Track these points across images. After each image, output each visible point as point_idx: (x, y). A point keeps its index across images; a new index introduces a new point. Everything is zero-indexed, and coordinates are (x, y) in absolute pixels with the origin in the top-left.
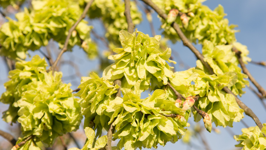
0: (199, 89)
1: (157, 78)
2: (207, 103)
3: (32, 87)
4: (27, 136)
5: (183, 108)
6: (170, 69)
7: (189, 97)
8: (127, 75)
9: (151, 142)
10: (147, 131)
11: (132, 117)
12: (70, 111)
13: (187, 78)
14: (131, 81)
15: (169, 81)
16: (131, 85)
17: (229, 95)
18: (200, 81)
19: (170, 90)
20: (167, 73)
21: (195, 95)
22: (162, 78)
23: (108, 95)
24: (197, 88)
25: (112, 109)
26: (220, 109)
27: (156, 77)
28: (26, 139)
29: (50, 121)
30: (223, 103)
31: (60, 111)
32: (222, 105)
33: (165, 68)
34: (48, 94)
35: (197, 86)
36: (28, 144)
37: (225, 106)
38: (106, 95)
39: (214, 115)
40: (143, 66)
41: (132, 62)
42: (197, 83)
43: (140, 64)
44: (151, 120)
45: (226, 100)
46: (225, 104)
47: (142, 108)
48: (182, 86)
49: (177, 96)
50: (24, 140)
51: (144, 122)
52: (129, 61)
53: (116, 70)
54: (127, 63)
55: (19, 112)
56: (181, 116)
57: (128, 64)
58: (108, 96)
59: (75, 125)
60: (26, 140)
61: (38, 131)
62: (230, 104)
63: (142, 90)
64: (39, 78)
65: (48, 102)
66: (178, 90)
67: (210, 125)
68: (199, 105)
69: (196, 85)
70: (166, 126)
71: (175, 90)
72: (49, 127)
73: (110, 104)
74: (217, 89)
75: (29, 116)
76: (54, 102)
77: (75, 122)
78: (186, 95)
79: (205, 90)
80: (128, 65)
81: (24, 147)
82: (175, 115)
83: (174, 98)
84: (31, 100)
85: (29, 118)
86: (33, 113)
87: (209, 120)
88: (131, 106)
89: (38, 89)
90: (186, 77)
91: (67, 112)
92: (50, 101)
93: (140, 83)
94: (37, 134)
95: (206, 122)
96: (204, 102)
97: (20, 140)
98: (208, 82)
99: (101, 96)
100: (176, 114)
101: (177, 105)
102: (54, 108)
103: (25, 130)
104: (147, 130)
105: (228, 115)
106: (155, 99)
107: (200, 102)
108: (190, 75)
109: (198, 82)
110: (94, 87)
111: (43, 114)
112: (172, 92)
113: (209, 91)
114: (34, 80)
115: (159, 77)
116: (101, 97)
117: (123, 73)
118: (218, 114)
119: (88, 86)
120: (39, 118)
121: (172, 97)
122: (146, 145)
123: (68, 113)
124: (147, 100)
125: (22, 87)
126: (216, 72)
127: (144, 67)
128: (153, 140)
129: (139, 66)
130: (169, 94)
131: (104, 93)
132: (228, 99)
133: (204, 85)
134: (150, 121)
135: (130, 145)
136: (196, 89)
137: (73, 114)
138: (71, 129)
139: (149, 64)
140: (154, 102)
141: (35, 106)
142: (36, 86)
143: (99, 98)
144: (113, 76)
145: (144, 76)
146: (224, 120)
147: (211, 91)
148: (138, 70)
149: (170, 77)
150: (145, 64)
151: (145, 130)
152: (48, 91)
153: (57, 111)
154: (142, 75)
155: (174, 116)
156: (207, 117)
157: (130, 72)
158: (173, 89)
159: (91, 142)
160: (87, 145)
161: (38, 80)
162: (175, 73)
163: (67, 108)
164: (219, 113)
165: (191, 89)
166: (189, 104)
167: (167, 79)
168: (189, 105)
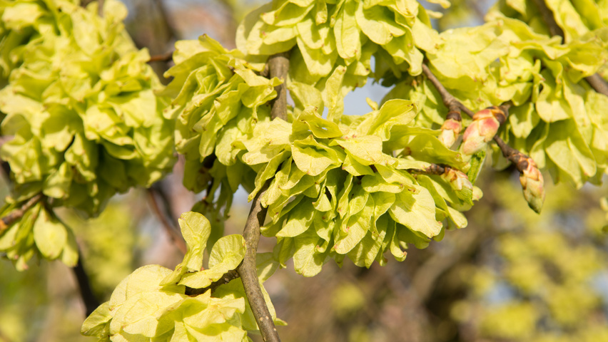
0: (512, 83)
1: (393, 55)
2: (533, 122)
3: (40, 55)
4: (26, 194)
5: (466, 145)
6: (429, 22)
7: (483, 112)
8: (306, 46)
9: (369, 250)
10: (360, 224)
11: (318, 187)
12: (146, 131)
13: (478, 52)
14: (317, 63)
15: (426, 61)
16: (318, 75)
17: (596, 98)
18: (516, 58)
19: (429, 87)
20: (423, 35)
21: (499, 104)
22: (407, 55)
23: (249, 106)
24: (507, 81)
25: (259, 153)
26: (569, 140)
27: (390, 52)
28: (25, 202)
29: (91, 158)
30: (579, 124)
31: (117, 134)
32: (575, 128)
33: (418, 24)
34: (85, 78)
35: (506, 73)
36: (30, 219)
37: (582, 131)
38: (244, 103)
39: (552, 156)
40: (353, 18)
41: (320, 10)
42: (508, 66)
43: (345, 15)
44: (372, 194)
45: (587, 111)
46: (584, 126)
47: (347, 158)
48: (464, 79)
49: (448, 106)
50: (19, 205)
51: (352, 196)
52: (311, 4)
53: (274, 28)
54: (305, 8)
55: (6, 126)
56: (458, 173)
57: (310, 12)
58: (251, 110)
59: (161, 166)
60: (24, 208)
61: (57, 185)
62: (599, 126)
63: (348, 87)
64: (61, 27)
65: (84, 105)
66: (452, 88)
67: (540, 195)
68: (508, 127)
69: (502, 70)
70: (415, 208)
71: (442, 89)
72: (89, 175)
73: (254, 134)
74: (564, 82)
75: (31, 143)
76: (101, 106)
77: (160, 158)
78: (474, 102)
79: (530, 84)
80: (311, 15)
81: (20, 227)
82: (442, 169)
83: (438, 111)
84: (35, 92)
85: (30, 147)
86: (44, 132)
87: (538, 180)
88: (314, 152)
89: (57, 61)
90: (476, 49)
91: (137, 136)
92: (90, 102)
93: (344, 73)
94: (55, 193)
95: (529, 186)
96: (525, 120)
97: (9, 206)
98: (538, 63)
99: (230, 109)
100: (443, 166)
101: (447, 137)
102: (98, 123)
103: (21, 180)
104: (361, 219)
105: (592, 159)
106: (386, 124)
107: (513, 119)
108: (489, 43)
109: (510, 61)
110: (212, 79)
111: (69, 139)
112: (434, 94)
113: (541, 88)
114: (45, 30)
115: (399, 54)
116: (229, 113)
117: (294, 39)
118: (561, 152)
119: (195, 73)
120: (61, 148)
121: (433, 106)
122: (355, 257)
123: (139, 139)
124: (363, 123)
125: (12, 53)
126: (563, 19)
127: (356, 21)
128: (377, 245)
129: (340, 21)
130: (424, 98)
131: (238, 100)
132: (592, 108)
133: (527, 68)
134: (367, 196)
135: (310, 258)
136: (503, 83)
137: (155, 138)
138: (148, 178)
139: (369, 14)
140: (382, 136)
141: (46, 115)
142: (50, 53)
143: (225, 115)
144: (264, 45)
145: (356, 51)
146: (578, 172)
147: (547, 89)
148: (337, 32)
149: (430, 50)
150: (359, 13)
151: (353, 219)
152: (85, 70)
153: (109, 134)
154: (349, 47)
155: (437, 170)
156: (531, 170)
157: (316, 37)
158: (439, 84)
159: (198, 251)
160: (189, 260)
161: (58, 33)
162: (442, 35)
163: (136, 125)
164: (565, 149)
165: (491, 86)
166: (481, 135)
167: (421, 56)
168: (483, 138)
